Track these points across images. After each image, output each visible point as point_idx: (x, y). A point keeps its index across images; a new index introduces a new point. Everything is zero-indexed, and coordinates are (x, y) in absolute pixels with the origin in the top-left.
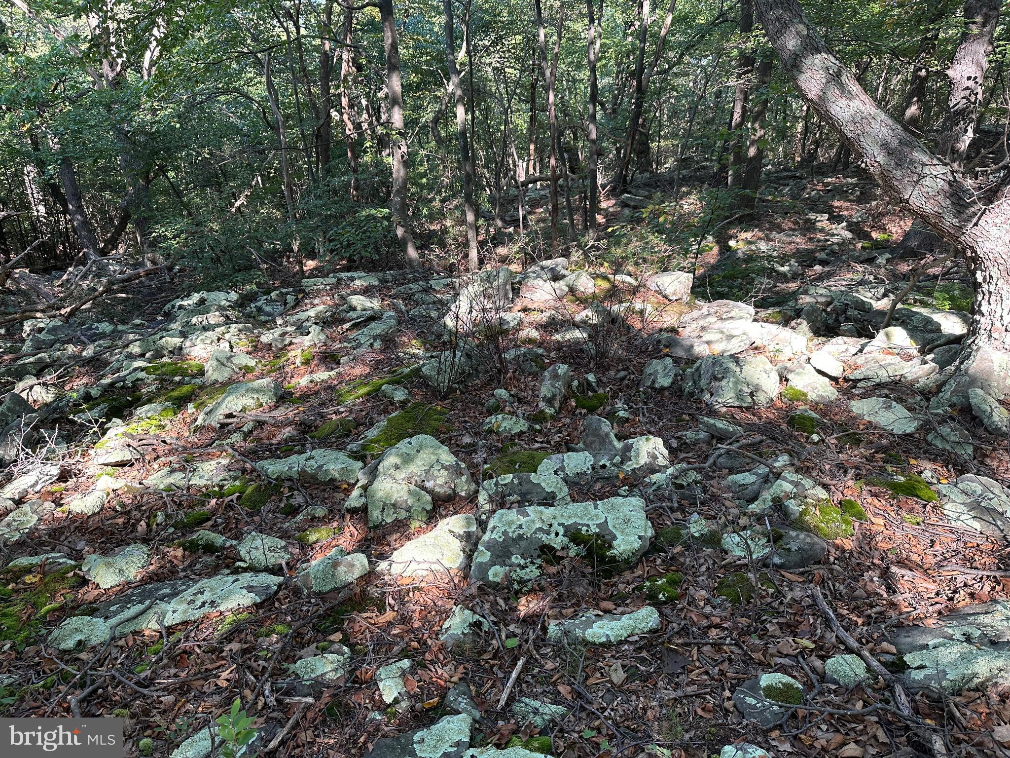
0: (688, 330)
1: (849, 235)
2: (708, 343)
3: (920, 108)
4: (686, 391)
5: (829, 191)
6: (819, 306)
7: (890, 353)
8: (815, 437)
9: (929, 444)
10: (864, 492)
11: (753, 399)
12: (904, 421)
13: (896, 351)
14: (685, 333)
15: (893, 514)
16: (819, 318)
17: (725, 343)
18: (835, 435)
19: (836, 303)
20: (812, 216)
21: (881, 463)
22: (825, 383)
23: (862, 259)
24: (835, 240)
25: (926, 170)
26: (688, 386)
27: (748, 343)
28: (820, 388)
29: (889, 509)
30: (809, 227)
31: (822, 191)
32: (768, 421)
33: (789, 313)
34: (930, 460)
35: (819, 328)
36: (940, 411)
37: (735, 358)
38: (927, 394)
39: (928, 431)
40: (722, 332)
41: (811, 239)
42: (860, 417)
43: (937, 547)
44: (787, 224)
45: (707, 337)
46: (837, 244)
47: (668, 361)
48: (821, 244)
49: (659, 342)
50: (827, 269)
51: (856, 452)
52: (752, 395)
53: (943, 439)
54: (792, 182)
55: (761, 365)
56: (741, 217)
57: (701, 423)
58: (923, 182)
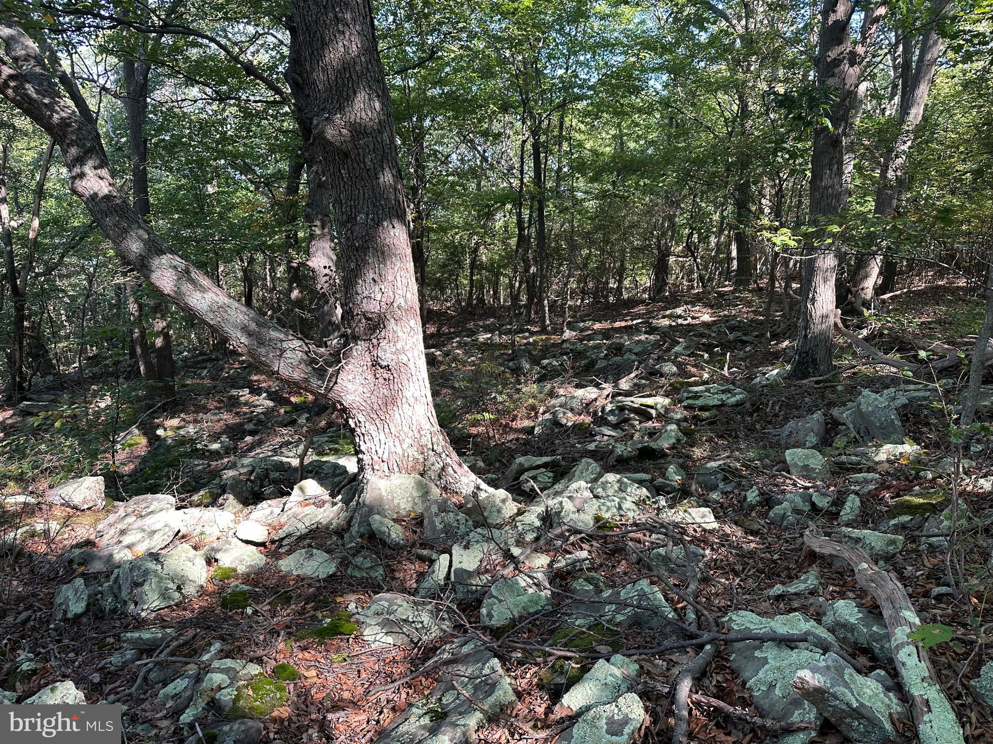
0: (106, 537)
1: (270, 404)
2: (129, 547)
3: (301, 292)
4: (107, 609)
5: (245, 368)
6: (242, 477)
7: (307, 505)
8: (249, 611)
9: (351, 577)
10: (295, 650)
11: (182, 593)
12: (326, 564)
13: (312, 501)
14: (103, 542)
15: (322, 660)
16: (244, 489)
17: (147, 541)
18: (267, 601)
19: (257, 470)
20: (234, 392)
21: (312, 613)
22: (252, 552)
23: (285, 422)
24: (259, 410)
25: (285, 345)
26: (108, 603)
27: (172, 534)
28: (247, 558)
29: (319, 656)
30: (233, 403)
31: (239, 368)
32: (202, 610)
33: (215, 491)
34: (354, 592)
35: (246, 498)
36: (353, 544)
37: (155, 557)
38: (340, 532)
39: (347, 566)
40: (144, 530)
41: (237, 413)
42: (289, 573)
43: (364, 675)
44: (212, 404)
45: (127, 540)
46: (262, 413)
47: (79, 582)
48: (248, 416)
49: (71, 562)
50: (257, 438)
51: (288, 611)
52: (179, 588)
53: (360, 569)
54: (209, 365)
55: (184, 555)
56: (164, 405)
57: (125, 641)
58: (285, 355)
